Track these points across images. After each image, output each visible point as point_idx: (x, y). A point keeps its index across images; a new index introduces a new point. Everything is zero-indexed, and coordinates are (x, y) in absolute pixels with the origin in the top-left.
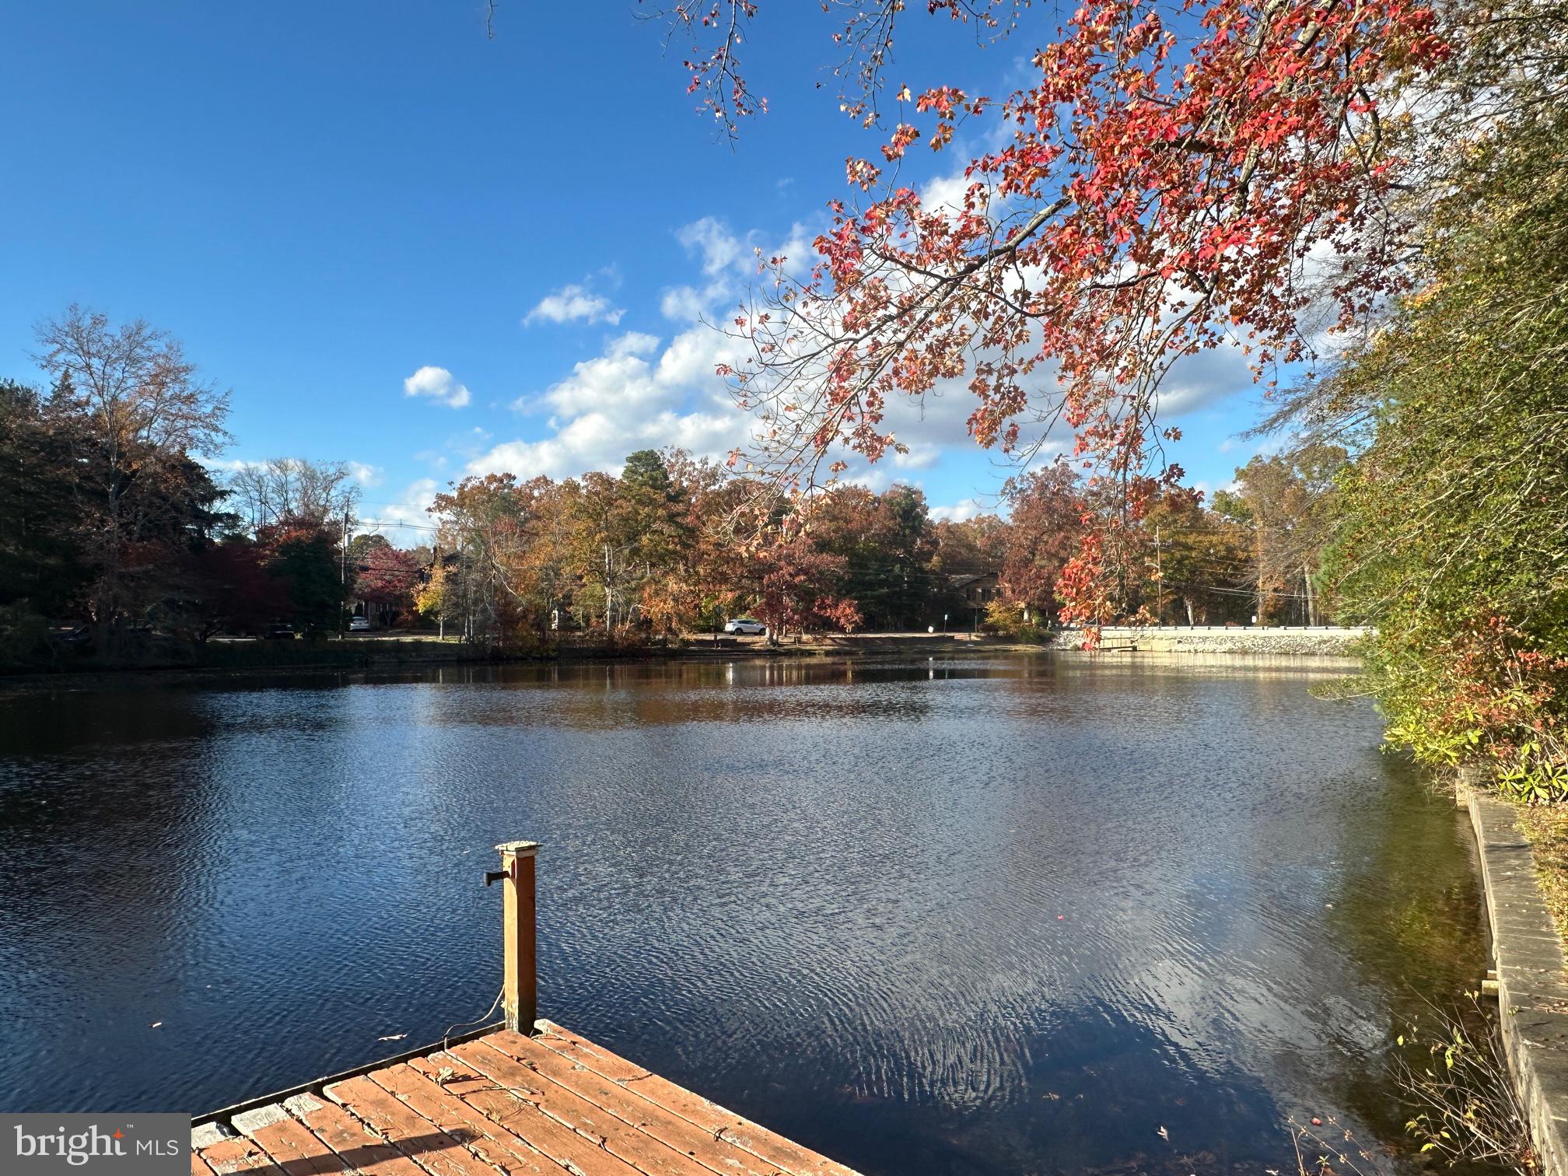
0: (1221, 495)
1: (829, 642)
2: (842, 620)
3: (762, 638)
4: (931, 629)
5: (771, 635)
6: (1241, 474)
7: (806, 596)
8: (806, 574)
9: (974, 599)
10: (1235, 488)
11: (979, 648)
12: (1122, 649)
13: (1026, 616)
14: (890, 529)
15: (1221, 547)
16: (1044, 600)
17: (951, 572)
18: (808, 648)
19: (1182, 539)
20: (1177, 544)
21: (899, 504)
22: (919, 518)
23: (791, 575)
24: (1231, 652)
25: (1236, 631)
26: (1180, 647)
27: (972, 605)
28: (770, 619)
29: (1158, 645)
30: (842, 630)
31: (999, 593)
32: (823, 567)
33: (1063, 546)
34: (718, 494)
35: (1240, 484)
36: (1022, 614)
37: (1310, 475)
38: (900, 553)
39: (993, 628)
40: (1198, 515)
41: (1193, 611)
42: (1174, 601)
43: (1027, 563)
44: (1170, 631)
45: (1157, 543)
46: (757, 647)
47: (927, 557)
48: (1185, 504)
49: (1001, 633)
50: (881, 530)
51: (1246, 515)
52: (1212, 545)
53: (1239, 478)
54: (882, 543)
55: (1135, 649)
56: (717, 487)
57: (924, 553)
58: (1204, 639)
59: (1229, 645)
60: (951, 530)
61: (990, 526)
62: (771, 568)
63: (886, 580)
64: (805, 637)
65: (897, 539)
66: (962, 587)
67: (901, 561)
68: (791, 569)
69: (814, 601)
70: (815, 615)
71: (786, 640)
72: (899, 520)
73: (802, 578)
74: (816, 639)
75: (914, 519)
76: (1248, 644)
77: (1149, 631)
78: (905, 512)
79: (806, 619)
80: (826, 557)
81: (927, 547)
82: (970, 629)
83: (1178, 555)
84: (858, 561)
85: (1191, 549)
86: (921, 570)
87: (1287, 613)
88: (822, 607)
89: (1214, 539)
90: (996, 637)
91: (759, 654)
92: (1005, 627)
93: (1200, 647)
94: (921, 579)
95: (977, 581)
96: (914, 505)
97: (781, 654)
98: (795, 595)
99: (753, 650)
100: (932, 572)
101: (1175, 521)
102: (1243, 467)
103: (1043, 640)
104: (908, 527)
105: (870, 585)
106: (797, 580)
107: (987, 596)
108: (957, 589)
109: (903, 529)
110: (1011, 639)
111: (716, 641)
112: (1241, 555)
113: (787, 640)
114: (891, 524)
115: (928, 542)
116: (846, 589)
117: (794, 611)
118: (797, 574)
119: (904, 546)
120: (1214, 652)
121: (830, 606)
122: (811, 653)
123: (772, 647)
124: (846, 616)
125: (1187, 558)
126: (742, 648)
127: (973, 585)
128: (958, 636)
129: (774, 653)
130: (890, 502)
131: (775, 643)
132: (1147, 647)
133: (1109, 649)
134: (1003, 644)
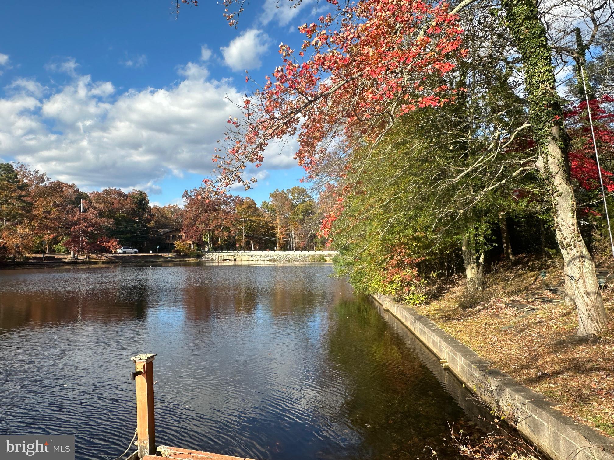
0: (265, 203)
1: (104, 257)
2: (111, 248)
3: (69, 256)
4: (151, 252)
5: (74, 254)
6: (272, 196)
7: (92, 237)
8: (93, 227)
9: (169, 240)
10: (270, 201)
11: (173, 260)
12: (230, 260)
13: (192, 247)
14: (132, 209)
15: (264, 222)
16: (200, 240)
17: (159, 228)
18: (93, 260)
19: (251, 218)
20: (249, 220)
21: (137, 198)
22: (146, 204)
23: (86, 227)
24: (270, 261)
25: (271, 253)
26: (252, 259)
27: (168, 242)
28: (74, 247)
29: (243, 258)
30: (110, 252)
31: (181, 237)
32: (102, 224)
33: (208, 219)
34: (45, 187)
35: (271, 199)
36: (190, 245)
37: (294, 197)
38: (137, 219)
39: (178, 252)
40: (256, 209)
41: (254, 245)
42: (247, 241)
43: (192, 225)
44: (248, 253)
45: (243, 219)
46: (67, 260)
47: (149, 221)
48: (252, 206)
49: (182, 254)
50: (128, 209)
51: (273, 211)
52: (261, 221)
53: (271, 197)
54: (128, 215)
55: (235, 260)
56: (44, 184)
57: (148, 220)
58: (260, 256)
59: (269, 258)
60: (159, 210)
61: (175, 209)
62: (75, 224)
63: (130, 230)
64: (92, 256)
65: (135, 213)
66: (164, 234)
67: (137, 223)
68: (86, 224)
69: (97, 239)
70: (98, 245)
71: (81, 257)
72: (136, 205)
73: (92, 228)
74: (97, 256)
75: (144, 205)
76: (276, 257)
77: (240, 253)
78: (139, 201)
79: (93, 247)
80: (104, 220)
81: (149, 217)
82: (169, 252)
83: (249, 224)
84: (118, 222)
85: (254, 222)
86: (146, 227)
87: (286, 247)
88: (103, 242)
89: (262, 219)
90: (180, 255)
91: (68, 263)
92: (184, 251)
93: (259, 259)
94: (146, 230)
95: (170, 232)
96: (144, 199)
97: (80, 263)
98: (87, 236)
99: (65, 262)
100: (150, 227)
101: (248, 211)
102: (272, 193)
103: (199, 256)
104: (141, 208)
105: (123, 233)
106: (89, 229)
107: (175, 238)
108: (162, 235)
109: (139, 209)
110: (186, 256)
111: (44, 258)
112: (271, 225)
113: (83, 257)
114: (133, 206)
115: (149, 215)
116: (112, 234)
117: (88, 243)
118: (89, 227)
119: (139, 216)
120: (264, 261)
121: (105, 241)
122: (95, 263)
123: (74, 260)
124: (113, 246)
125: (252, 225)
126: (59, 261)
127: (168, 234)
128: (163, 255)
129: (75, 263)
130: (133, 197)
131: (77, 258)
132: (240, 259)
133: (225, 260)
134: (183, 258)
